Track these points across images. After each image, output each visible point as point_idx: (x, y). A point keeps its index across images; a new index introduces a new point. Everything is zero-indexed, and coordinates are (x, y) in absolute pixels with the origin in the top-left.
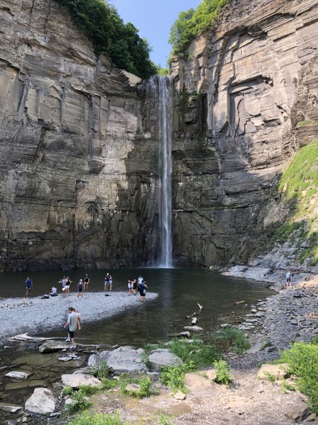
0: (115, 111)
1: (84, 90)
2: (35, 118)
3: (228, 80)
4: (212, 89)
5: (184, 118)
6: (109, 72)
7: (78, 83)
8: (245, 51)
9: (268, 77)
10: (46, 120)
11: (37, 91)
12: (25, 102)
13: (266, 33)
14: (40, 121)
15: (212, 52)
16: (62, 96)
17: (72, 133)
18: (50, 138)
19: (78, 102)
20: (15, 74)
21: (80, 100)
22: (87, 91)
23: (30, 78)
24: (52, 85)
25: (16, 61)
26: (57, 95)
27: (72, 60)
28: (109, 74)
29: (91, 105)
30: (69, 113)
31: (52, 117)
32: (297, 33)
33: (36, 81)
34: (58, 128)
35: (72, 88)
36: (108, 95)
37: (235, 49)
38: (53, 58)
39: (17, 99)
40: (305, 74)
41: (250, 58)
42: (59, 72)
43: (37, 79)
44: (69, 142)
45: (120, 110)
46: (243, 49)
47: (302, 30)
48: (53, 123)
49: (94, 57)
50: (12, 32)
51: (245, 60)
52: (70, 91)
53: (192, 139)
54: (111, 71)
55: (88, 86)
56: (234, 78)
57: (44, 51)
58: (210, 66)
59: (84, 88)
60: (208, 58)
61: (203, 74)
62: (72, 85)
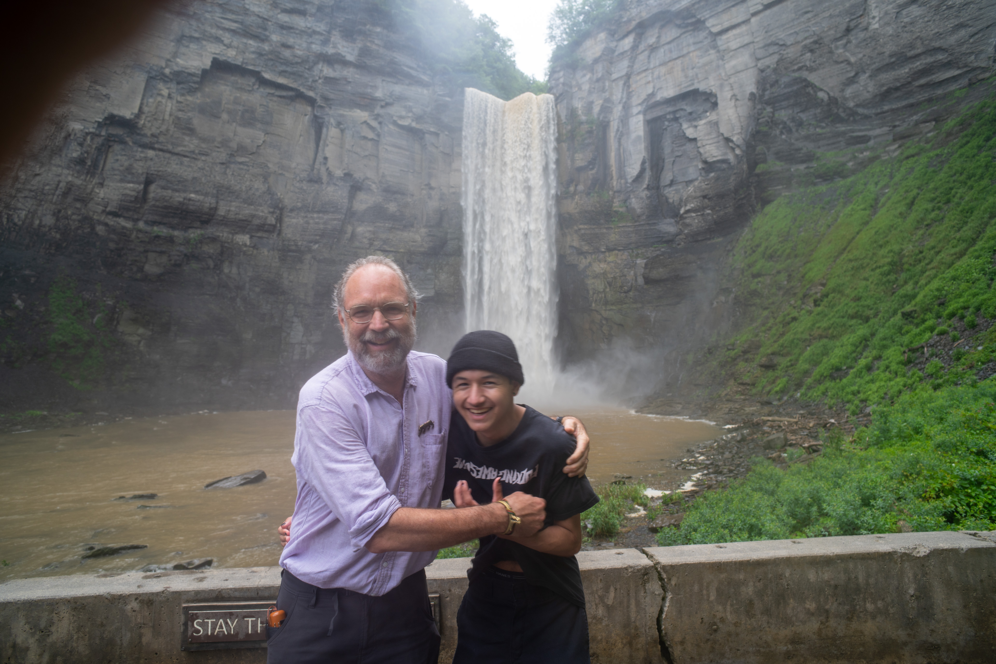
1: (414, 124)
2: (339, 173)
4: (617, 111)
7: (404, 113)
8: (670, 52)
10: (358, 175)
11: (342, 131)
12: (323, 150)
13: (704, 22)
14: (348, 175)
15: (616, 53)
16: (378, 135)
17: (395, 193)
18: (362, 201)
19: (404, 143)
20: (309, 109)
22: (418, 126)
24: (363, 119)
25: (311, 88)
26: (371, 135)
27: (394, 80)
29: (424, 147)
30: (391, 162)
31: (366, 169)
32: (753, 20)
33: (342, 116)
35: (395, 123)
36: (450, 129)
37: (654, 48)
38: (365, 79)
39: (312, 145)
40: (768, 86)
41: (679, 62)
43: (341, 112)
44: (392, 207)
46: (666, 48)
47: (762, 15)
48: (367, 178)
50: (304, 45)
51: (670, 64)
52: (391, 127)
53: (588, 194)
56: (652, 95)
57: (352, 69)
58: (614, 76)
59: (413, 121)
60: (611, 63)
61: (603, 90)
62: (395, 118)
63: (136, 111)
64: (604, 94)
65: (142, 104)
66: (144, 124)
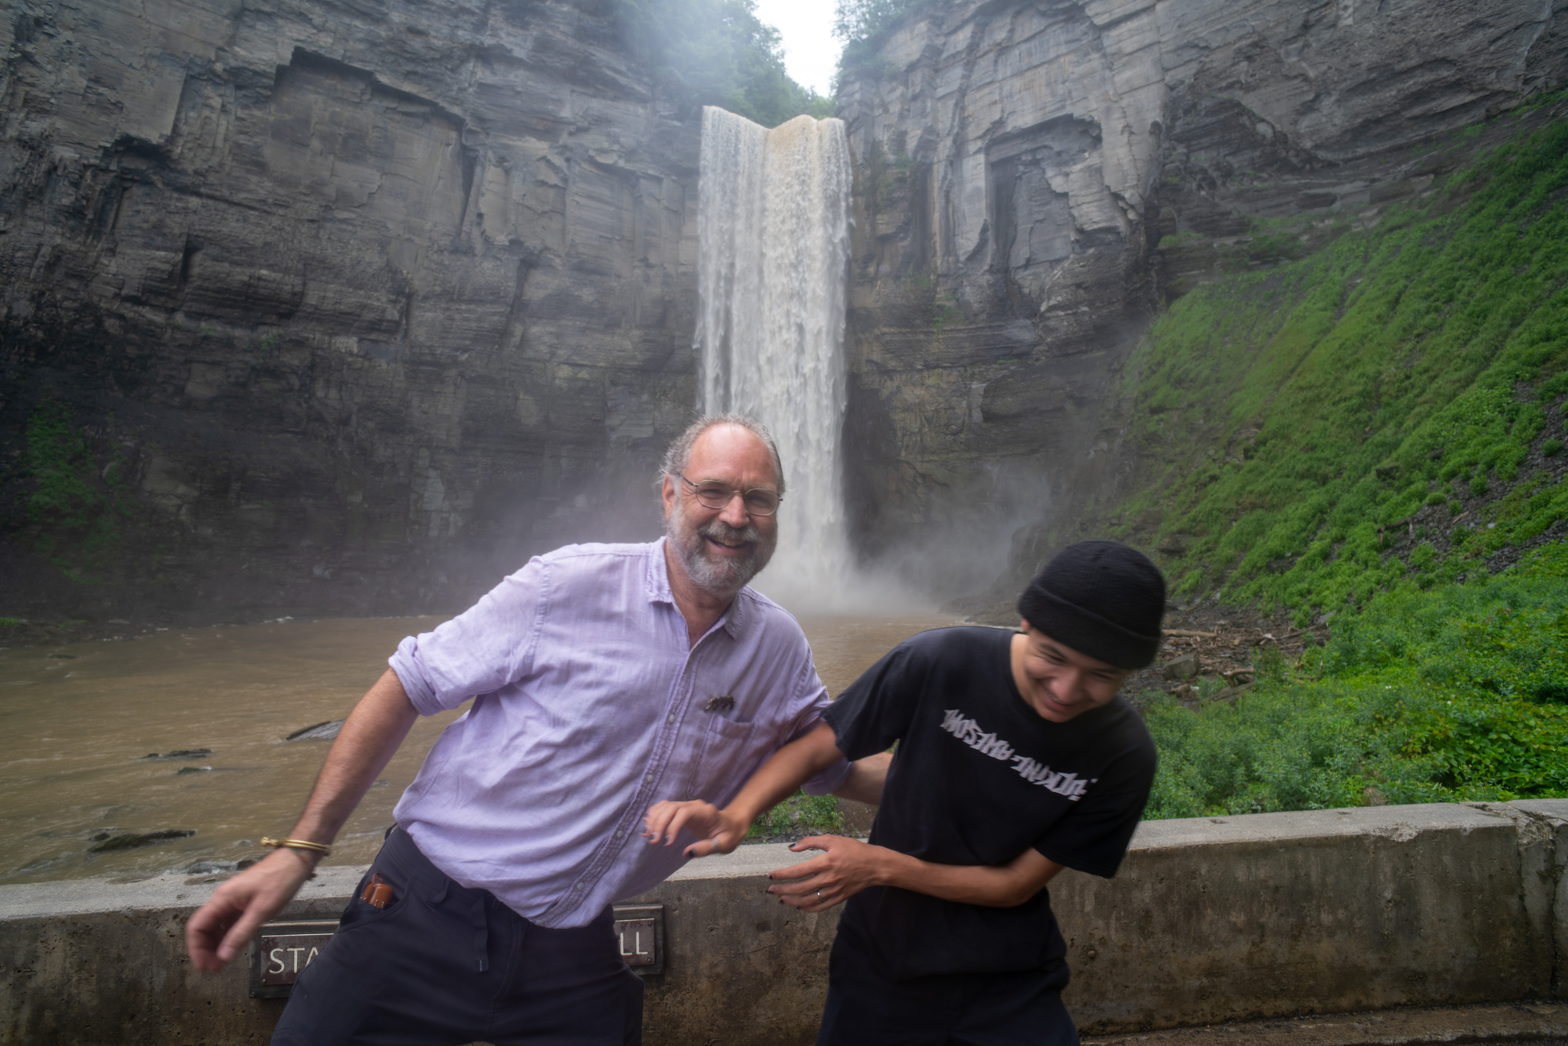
1: (621, 163)
2: (502, 239)
3: (986, 125)
4: (945, 148)
5: (874, 226)
7: (606, 145)
8: (1029, 54)
9: (1088, 119)
10: (533, 243)
11: (507, 172)
12: (477, 202)
14: (515, 244)
15: (944, 55)
16: (565, 180)
17: (593, 272)
18: (539, 286)
19: (606, 192)
21: (612, 188)
22: (629, 167)
23: (489, 141)
25: (455, 101)
26: (553, 179)
27: (590, 91)
28: (682, 121)
29: (637, 200)
30: (584, 223)
31: (543, 234)
32: (1159, 6)
33: (506, 147)
34: (558, 261)
35: (592, 161)
36: (679, 172)
37: (1004, 48)
38: (544, 89)
39: (459, 194)
40: (1180, 112)
41: (1042, 70)
42: (559, 122)
44: (586, 295)
46: (1022, 48)
48: (546, 248)
49: (646, 80)
52: (585, 166)
53: (897, 278)
55: (630, 154)
56: (1000, 123)
57: (523, 71)
58: (941, 92)
59: (620, 157)
60: (937, 71)
61: (923, 114)
62: (592, 153)
63: (168, 131)
64: (923, 120)
65: (177, 120)
66: (182, 153)
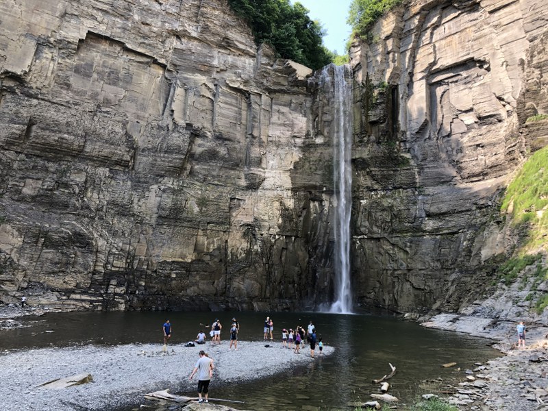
0: (278, 111)
1: (242, 87)
2: (182, 123)
3: (426, 65)
4: (404, 77)
5: (367, 116)
6: (272, 63)
8: (450, 28)
9: (482, 59)
10: (197, 125)
11: (186, 90)
12: (171, 104)
13: (478, 3)
14: (189, 126)
15: (405, 31)
16: (214, 95)
17: (226, 139)
18: (200, 146)
19: (234, 101)
20: (161, 72)
21: (237, 99)
22: (245, 88)
23: (178, 76)
24: (203, 82)
25: (162, 56)
26: (209, 94)
27: (228, 52)
28: (272, 66)
29: (249, 105)
30: (223, 115)
31: (202, 121)
34: (209, 134)
35: (227, 86)
36: (270, 91)
37: (436, 26)
38: (206, 51)
39: (162, 101)
40: (536, 53)
42: (212, 66)
43: (186, 76)
44: (222, 151)
45: (285, 109)
46: (446, 25)
48: (204, 128)
49: (255, 46)
50: (159, 24)
51: (449, 38)
52: (224, 88)
53: (379, 143)
54: (274, 62)
55: (246, 82)
56: (434, 63)
57: (196, 43)
58: (402, 49)
59: (241, 84)
60: (401, 39)
61: (393, 61)
62: (227, 82)
63: (26, 69)
64: (393, 64)
66: (31, 79)
